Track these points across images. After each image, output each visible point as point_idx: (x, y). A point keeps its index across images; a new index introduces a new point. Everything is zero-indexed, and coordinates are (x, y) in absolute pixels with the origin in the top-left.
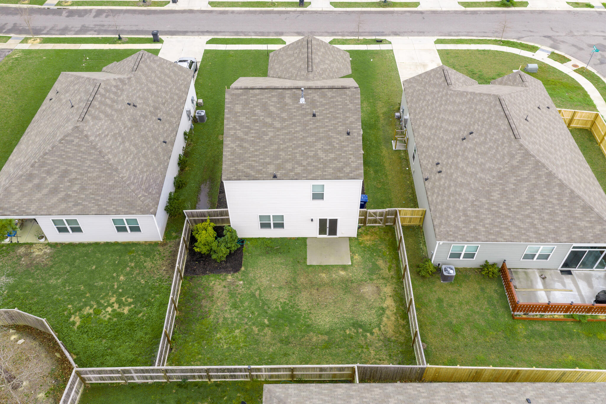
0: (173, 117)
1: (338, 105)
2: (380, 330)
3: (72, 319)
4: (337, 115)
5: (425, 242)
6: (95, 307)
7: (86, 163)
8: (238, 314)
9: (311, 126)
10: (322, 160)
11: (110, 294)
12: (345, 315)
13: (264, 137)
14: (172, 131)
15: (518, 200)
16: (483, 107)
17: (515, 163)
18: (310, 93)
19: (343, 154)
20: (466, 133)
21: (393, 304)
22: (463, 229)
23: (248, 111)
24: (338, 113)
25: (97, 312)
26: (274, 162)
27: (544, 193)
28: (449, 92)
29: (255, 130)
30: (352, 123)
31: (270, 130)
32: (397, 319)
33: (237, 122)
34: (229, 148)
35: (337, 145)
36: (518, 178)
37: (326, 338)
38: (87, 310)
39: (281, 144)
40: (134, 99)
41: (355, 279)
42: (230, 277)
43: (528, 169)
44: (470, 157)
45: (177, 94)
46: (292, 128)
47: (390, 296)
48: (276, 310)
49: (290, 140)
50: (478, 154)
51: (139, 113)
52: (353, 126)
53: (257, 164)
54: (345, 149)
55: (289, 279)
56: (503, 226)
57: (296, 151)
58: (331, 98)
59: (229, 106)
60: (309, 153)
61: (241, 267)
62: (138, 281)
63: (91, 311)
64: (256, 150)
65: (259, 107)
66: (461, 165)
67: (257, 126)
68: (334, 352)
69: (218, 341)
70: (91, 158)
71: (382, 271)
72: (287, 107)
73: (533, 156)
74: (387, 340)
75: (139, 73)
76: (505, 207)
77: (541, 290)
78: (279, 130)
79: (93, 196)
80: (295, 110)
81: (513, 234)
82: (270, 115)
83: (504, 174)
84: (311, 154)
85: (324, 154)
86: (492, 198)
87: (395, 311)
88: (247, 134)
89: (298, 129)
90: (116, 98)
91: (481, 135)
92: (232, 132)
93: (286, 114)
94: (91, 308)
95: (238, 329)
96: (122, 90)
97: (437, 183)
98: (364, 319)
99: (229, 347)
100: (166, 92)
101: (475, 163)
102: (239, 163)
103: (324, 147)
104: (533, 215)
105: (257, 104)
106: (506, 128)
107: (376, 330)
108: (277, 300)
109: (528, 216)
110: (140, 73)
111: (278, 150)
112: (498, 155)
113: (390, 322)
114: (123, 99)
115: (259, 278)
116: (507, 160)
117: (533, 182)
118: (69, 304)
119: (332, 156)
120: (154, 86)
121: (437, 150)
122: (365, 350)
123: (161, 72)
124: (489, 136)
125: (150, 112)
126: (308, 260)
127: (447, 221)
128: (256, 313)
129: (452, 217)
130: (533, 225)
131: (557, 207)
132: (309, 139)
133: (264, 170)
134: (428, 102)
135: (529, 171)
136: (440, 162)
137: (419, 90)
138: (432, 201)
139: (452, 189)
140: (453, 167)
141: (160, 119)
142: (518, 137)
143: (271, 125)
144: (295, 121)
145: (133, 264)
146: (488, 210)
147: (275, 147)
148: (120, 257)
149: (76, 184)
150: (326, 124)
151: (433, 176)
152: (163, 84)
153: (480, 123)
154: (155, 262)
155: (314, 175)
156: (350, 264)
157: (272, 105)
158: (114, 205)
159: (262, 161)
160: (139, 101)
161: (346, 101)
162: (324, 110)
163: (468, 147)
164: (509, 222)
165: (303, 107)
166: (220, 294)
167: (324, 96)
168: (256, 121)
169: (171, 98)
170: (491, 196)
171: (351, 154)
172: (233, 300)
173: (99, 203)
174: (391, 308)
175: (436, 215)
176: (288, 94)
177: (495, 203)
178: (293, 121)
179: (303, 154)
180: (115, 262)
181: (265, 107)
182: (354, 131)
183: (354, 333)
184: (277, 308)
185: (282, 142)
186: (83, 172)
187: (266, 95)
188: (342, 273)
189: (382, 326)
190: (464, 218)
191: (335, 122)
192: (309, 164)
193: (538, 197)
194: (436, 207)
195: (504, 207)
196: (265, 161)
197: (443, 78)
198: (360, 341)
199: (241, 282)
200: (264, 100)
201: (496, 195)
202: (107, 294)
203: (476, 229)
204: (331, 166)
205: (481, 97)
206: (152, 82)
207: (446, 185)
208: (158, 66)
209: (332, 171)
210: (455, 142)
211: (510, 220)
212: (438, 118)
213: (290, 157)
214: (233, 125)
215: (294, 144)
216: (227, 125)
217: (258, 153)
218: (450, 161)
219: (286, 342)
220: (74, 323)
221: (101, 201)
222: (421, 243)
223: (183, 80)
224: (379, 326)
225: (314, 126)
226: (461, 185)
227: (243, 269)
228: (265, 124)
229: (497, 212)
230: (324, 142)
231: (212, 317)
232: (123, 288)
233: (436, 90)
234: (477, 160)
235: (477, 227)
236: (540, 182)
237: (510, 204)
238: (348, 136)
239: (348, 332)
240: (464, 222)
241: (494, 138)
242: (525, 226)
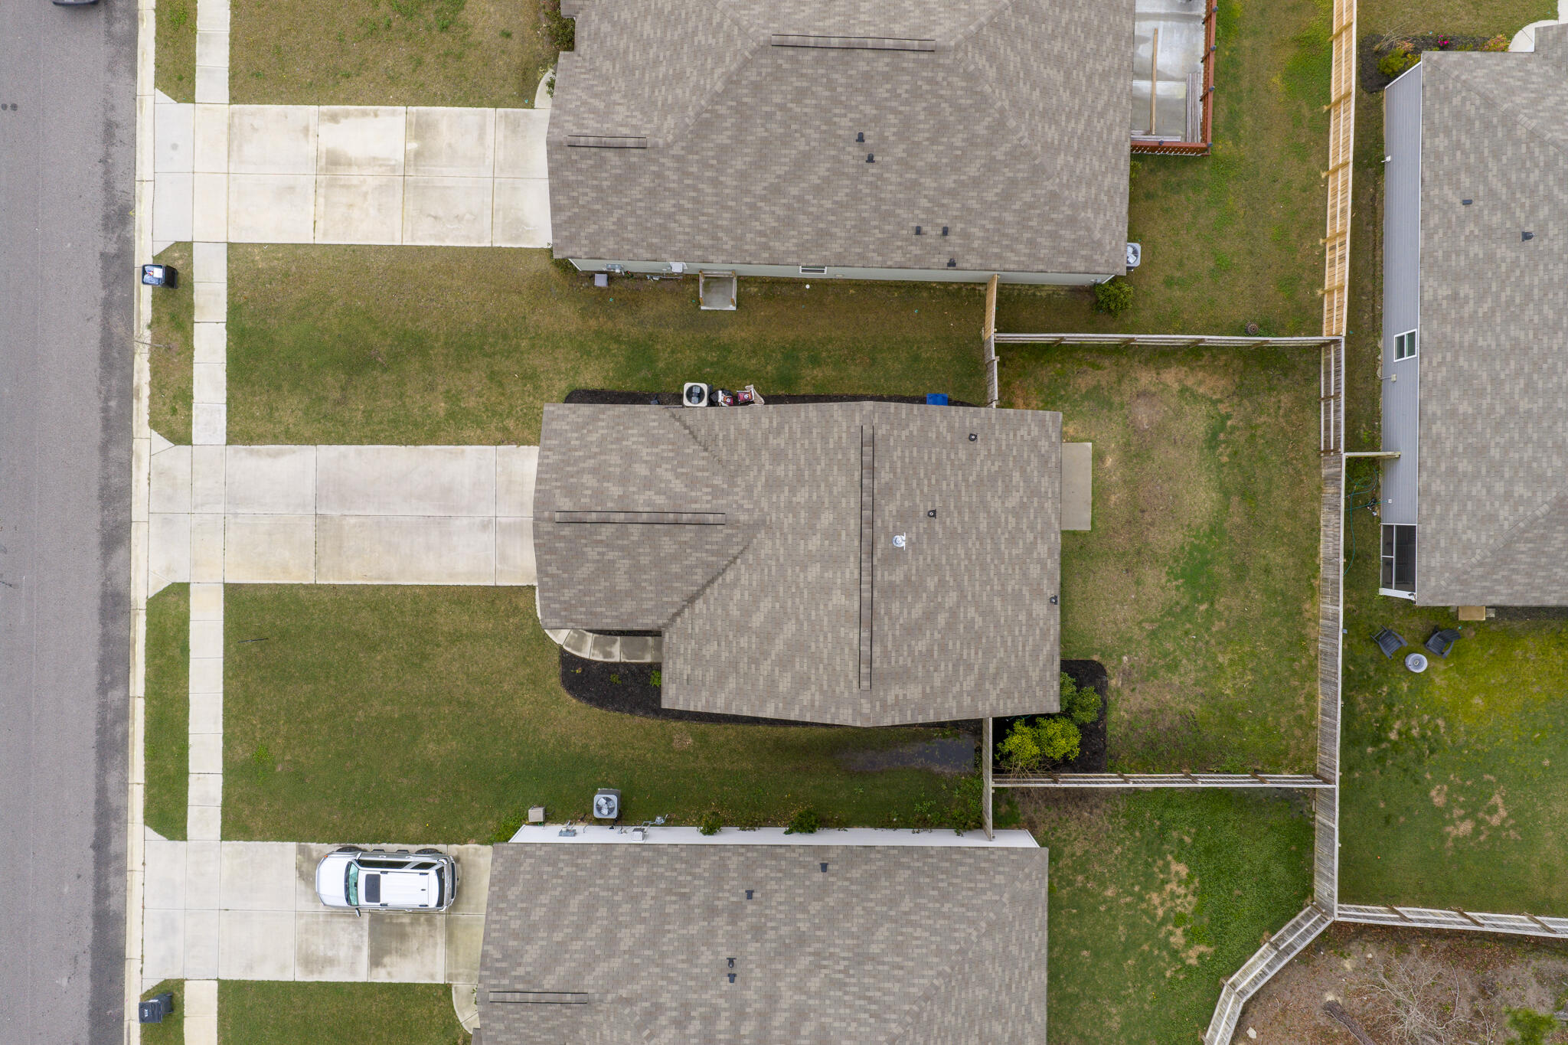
0: (725, 866)
1: (911, 457)
2: (1220, 401)
3: (1193, 961)
4: (934, 460)
5: (1030, 285)
6: (1170, 927)
7: (950, 1022)
8: (1189, 660)
9: (956, 522)
10: (1025, 500)
11: (1144, 906)
12: (1194, 462)
13: (976, 627)
14: (774, 857)
15: (1061, 89)
16: (784, 88)
17: (992, 73)
18: (883, 522)
19: (1015, 453)
20: (854, 149)
21: (1173, 370)
22: (1108, 218)
23: (920, 668)
24: (930, 458)
25: (1180, 920)
26: (1027, 602)
27: (1050, 32)
28: (676, 150)
29: (962, 649)
30: (951, 428)
31: (962, 615)
32: (1202, 367)
33: (944, 692)
34: (998, 704)
35: (996, 463)
36: (1022, 75)
37: (1235, 499)
38: (1178, 939)
39: (992, 589)
40: (705, 970)
41: (1123, 437)
42: (1114, 683)
43: (1005, 50)
44: (935, 160)
45: (625, 870)
46: (959, 564)
47: (1158, 374)
48: (1182, 589)
49: (984, 568)
50: (933, 141)
51: (752, 947)
52: (957, 425)
53: (1031, 639)
54: (1004, 448)
55: (1120, 566)
56: (1105, 136)
57: (1006, 557)
58: (895, 473)
59: (909, 712)
60: (1010, 527)
61: (1094, 662)
62: (1117, 859)
63: (1179, 932)
64: (1004, 642)
65: (913, 643)
66: (949, 183)
67: (954, 644)
68: (1263, 487)
69: (1239, 691)
70: (939, 1014)
71: (1104, 383)
72: (913, 578)
73: (981, 27)
74: (1242, 392)
75: (590, 983)
76: (1073, 121)
77: (1153, 87)
78: (962, 596)
79: (1014, 986)
80: (921, 558)
81: (1118, 120)
82: (929, 616)
83: (1014, 103)
84: (1012, 520)
85: (1014, 493)
86: (1056, 142)
87: (1185, 369)
88: (969, 667)
89: (961, 551)
90: (724, 1014)
91: (876, 119)
92: (967, 701)
93: (929, 579)
94: (1171, 933)
95: (1216, 657)
96: (686, 1007)
97: (976, 244)
98: (1202, 429)
99: (1252, 670)
100: (635, 899)
101: (959, 153)
102: (1028, 679)
103: (1000, 493)
104: (1087, 69)
105: (905, 648)
106: (887, 60)
107: (1223, 408)
108: (1162, 588)
109: (1090, 78)
110: (589, 980)
111: (1003, 594)
112: (963, 101)
113: (1208, 382)
114: (721, 996)
115: (1116, 624)
116: (987, 89)
117: (1029, 46)
118: (1164, 977)
119: (1016, 476)
120: (623, 933)
121: (874, 223)
122: (1259, 432)
123: (553, 927)
124: (894, 104)
125: (733, 923)
126: (1078, 528)
127: (1087, 245)
128: (1188, 626)
129: (1082, 233)
130: (1105, 76)
131: (1076, 14)
132: (983, 527)
133: (1041, 623)
134: (680, 209)
135: (1009, 49)
136: (915, 224)
137: (620, 222)
138: (1018, 263)
139: (1008, 217)
140: (945, 201)
141: (750, 894)
142: (929, 45)
143: (953, 613)
144: (944, 558)
145: (1080, 878)
146: (1077, 156)
147: (997, 602)
148: (1062, 908)
149: (990, 1031)
150: (952, 486)
151: (950, 249)
152: (603, 912)
153: (837, 111)
154: (1074, 835)
155: (1053, 517)
156: (1090, 445)
157: (909, 613)
158: (1030, 937)
159: (1024, 628)
160: (706, 956)
161: (903, 438)
162: (922, 491)
163: (905, 155)
164: (1099, 122)
165: (914, 539)
166: (1148, 697)
167: (889, 489)
168: (943, 648)
169: (649, 881)
170: (1053, 143)
171: (1015, 435)
172: (1162, 673)
173: (1026, 968)
174: (1181, 375)
175: (1061, 263)
176: (883, 576)
177: (1066, 139)
178: (944, 562)
179: (1012, 541)
180: (1074, 916)
181: (913, 630)
182: (968, 424)
183: (1227, 447)
184: (1177, 588)
185: (988, 587)
186: (967, 1024)
187: (886, 628)
188: (1109, 462)
189: (1214, 397)
190: (1089, 210)
191: (949, 467)
192: (1032, 528)
193: (1057, 46)
194: (1039, 259)
195: (1072, 124)
196: (1024, 622)
197: (609, 154)
198: (1242, 440)
199: (1125, 658)
200: (897, 633)
201: (1052, 134)
202: (1145, 912)
203: (1109, 191)
204: (1036, 480)
205: (744, 82)
206: (610, 940)
207: (990, 226)
208: (528, 940)
209: (1046, 478)
210: (870, 179)
211: (1096, 120)
212: (763, 198)
213: (1017, 567)
214: (951, 699)
215: (992, 560)
216: (950, 714)
217: (1009, 639)
218: (924, 203)
219: (1241, 572)
220: (1200, 957)
221: (1023, 967)
222: (1034, 295)
223: (554, 864)
224: (1215, 403)
225: (956, 515)
226: (1007, 197)
227: (1095, 658)
228: (950, 626)
229: (1080, 139)
230: (989, 494)
231: (1192, 707)
232: (1133, 885)
233: (646, 181)
234: (952, 147)
235: (1106, 189)
236: (1030, 33)
237: (1067, 109)
238: (979, 437)
239: (1225, 459)
240: (1097, 213)
241: (904, 96)
242: (1106, 93)
